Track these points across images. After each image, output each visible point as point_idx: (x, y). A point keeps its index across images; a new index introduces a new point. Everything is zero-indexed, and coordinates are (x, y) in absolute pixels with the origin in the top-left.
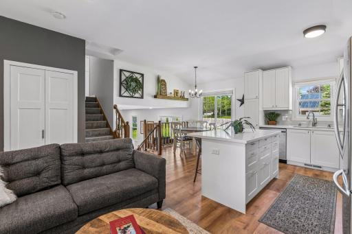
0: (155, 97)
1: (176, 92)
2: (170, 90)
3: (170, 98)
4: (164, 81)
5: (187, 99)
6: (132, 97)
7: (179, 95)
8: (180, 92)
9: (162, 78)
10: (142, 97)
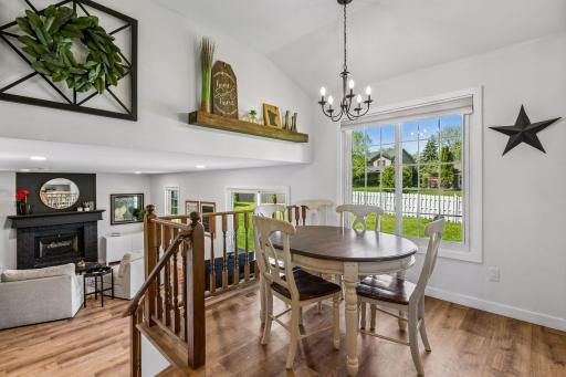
0: (193, 119)
1: (271, 113)
2: (249, 102)
3: (248, 129)
4: (228, 68)
5: (304, 138)
6: (74, 107)
7: (280, 122)
8: (281, 114)
9: (216, 57)
10: (131, 115)
